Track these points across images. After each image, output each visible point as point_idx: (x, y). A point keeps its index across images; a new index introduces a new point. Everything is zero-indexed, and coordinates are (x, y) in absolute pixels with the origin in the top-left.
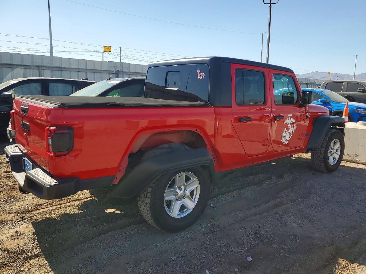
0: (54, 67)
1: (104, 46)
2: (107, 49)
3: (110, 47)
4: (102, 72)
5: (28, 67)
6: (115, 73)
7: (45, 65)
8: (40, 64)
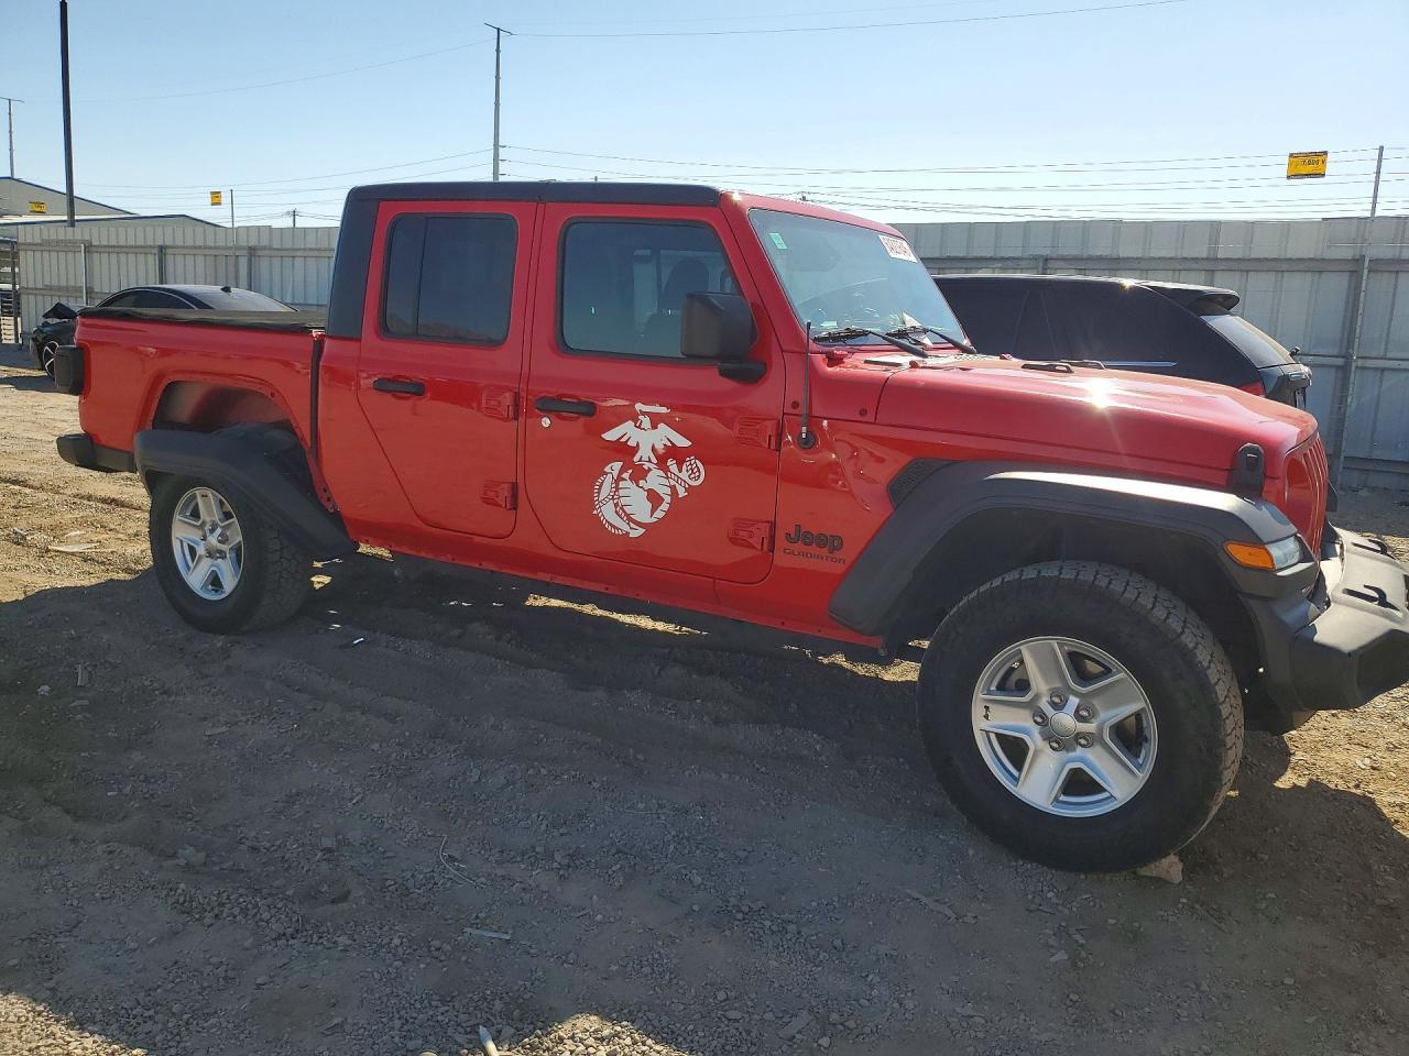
0: (1090, 259)
1: (1291, 155)
2: (1308, 165)
3: (1325, 153)
4: (1285, 267)
5: (1010, 263)
6: (1350, 267)
7: (1062, 252)
8: (1046, 252)
